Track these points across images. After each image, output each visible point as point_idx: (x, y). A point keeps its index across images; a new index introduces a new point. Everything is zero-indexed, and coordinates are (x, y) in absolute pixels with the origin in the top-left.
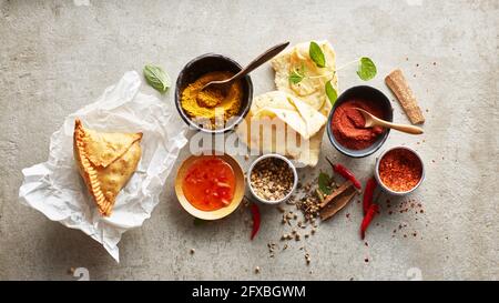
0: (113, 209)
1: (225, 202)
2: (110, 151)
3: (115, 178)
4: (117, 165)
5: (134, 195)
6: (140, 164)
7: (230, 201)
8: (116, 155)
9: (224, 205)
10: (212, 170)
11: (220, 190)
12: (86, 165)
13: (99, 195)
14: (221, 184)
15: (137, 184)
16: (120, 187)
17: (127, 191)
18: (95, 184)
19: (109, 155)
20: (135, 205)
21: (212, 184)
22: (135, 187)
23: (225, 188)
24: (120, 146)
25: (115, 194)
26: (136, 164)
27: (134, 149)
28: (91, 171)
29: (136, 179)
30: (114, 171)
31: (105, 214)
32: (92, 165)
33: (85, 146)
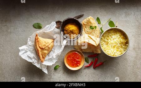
0: (45, 60)
1: (78, 65)
2: (45, 44)
3: (46, 52)
4: (47, 48)
5: (50, 57)
6: (53, 49)
7: (80, 65)
8: (47, 45)
9: (78, 66)
10: (75, 56)
11: (77, 61)
12: (38, 47)
13: (41, 56)
14: (77, 60)
15: (51, 54)
16: (47, 54)
17: (49, 56)
18: (40, 53)
19: (45, 45)
20: (51, 60)
21: (75, 60)
22: (51, 55)
23: (78, 61)
24: (48, 43)
25: (45, 56)
26: (52, 49)
27: (52, 44)
28: (39, 49)
29: (52, 53)
30: (46, 50)
31: (42, 62)
32: (40, 47)
33: (38, 42)
